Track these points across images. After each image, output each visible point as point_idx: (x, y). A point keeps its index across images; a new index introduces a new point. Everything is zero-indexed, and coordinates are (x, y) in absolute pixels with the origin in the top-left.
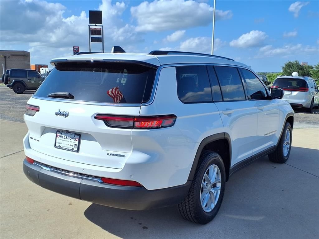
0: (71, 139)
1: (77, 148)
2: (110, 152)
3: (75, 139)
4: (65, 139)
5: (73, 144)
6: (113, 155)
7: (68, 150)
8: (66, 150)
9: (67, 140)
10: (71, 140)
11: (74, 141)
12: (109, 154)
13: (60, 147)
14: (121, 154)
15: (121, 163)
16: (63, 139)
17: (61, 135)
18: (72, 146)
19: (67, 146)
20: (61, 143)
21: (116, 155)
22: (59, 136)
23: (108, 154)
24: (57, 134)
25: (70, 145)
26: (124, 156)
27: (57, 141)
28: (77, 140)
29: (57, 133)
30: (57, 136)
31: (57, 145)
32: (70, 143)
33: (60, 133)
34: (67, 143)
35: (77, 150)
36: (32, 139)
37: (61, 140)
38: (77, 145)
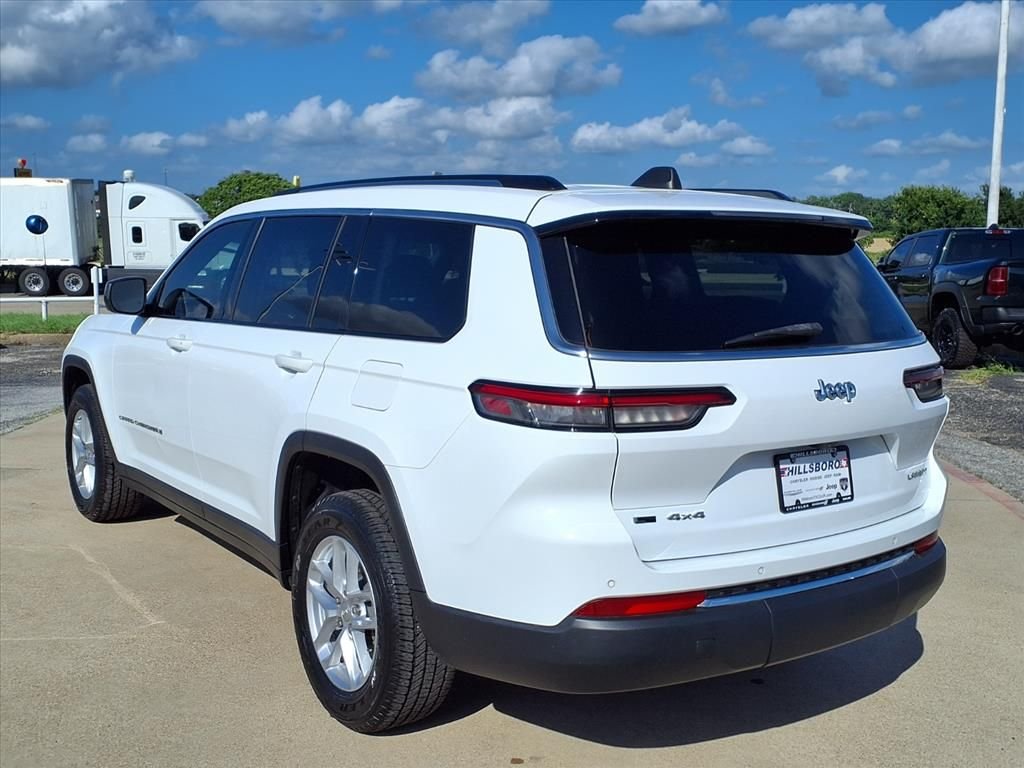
0: (824, 466)
1: (849, 488)
2: (910, 471)
3: (837, 464)
4: (808, 475)
5: (836, 481)
7: (830, 502)
8: (823, 505)
9: (814, 474)
10: (827, 472)
11: (835, 471)
12: (911, 476)
13: (799, 506)
14: (922, 466)
16: (803, 476)
17: (794, 466)
18: (835, 487)
19: (821, 493)
20: (800, 492)
21: (920, 473)
22: (786, 472)
23: (909, 478)
24: (781, 467)
25: (828, 487)
27: (784, 490)
28: (844, 463)
29: (776, 465)
30: (779, 474)
31: (789, 502)
32: (824, 483)
33: (789, 460)
34: (818, 483)
35: (850, 494)
36: (652, 519)
37: (796, 481)
38: (846, 479)
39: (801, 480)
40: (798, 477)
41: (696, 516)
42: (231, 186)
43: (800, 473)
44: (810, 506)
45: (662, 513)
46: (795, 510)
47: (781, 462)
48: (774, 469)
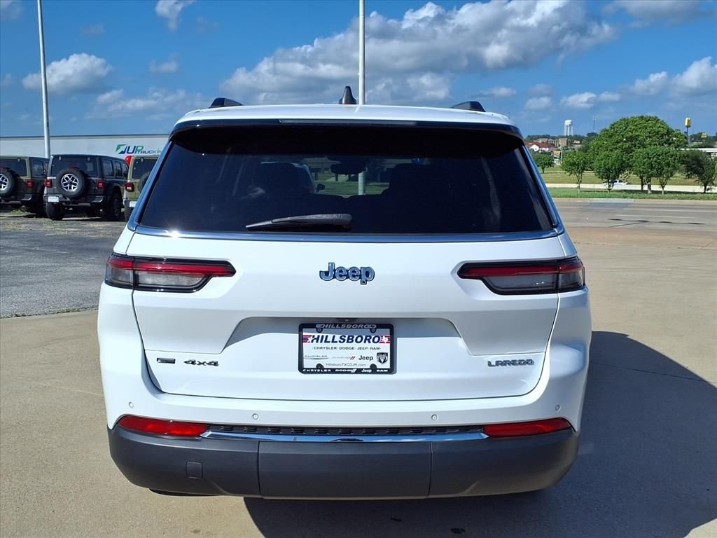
0: (359, 339)
1: (388, 362)
2: (493, 359)
3: (376, 339)
4: (338, 345)
5: (374, 354)
6: (504, 363)
7: (359, 371)
8: (350, 373)
9: (345, 344)
10: (362, 344)
11: (372, 345)
12: (494, 363)
13: (320, 369)
14: (524, 357)
15: (524, 380)
16: (331, 345)
17: (321, 335)
18: (371, 358)
19: (353, 362)
20: (325, 357)
21: (513, 363)
22: (310, 339)
23: (490, 364)
24: (304, 334)
25: (362, 358)
26: (530, 362)
27: (305, 353)
28: (385, 339)
29: (300, 331)
30: (302, 340)
31: (308, 364)
32: (357, 354)
33: (315, 329)
34: (350, 353)
35: (389, 367)
36: (173, 362)
37: (321, 348)
38: (387, 354)
39: (327, 348)
40: (324, 344)
41: (210, 364)
42: (621, 126)
43: (326, 341)
44: (333, 371)
45: (180, 358)
46: (317, 373)
47: (304, 329)
48: (298, 335)
